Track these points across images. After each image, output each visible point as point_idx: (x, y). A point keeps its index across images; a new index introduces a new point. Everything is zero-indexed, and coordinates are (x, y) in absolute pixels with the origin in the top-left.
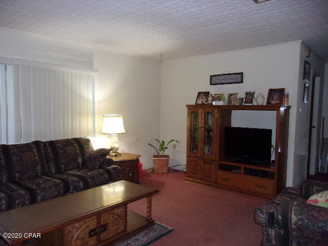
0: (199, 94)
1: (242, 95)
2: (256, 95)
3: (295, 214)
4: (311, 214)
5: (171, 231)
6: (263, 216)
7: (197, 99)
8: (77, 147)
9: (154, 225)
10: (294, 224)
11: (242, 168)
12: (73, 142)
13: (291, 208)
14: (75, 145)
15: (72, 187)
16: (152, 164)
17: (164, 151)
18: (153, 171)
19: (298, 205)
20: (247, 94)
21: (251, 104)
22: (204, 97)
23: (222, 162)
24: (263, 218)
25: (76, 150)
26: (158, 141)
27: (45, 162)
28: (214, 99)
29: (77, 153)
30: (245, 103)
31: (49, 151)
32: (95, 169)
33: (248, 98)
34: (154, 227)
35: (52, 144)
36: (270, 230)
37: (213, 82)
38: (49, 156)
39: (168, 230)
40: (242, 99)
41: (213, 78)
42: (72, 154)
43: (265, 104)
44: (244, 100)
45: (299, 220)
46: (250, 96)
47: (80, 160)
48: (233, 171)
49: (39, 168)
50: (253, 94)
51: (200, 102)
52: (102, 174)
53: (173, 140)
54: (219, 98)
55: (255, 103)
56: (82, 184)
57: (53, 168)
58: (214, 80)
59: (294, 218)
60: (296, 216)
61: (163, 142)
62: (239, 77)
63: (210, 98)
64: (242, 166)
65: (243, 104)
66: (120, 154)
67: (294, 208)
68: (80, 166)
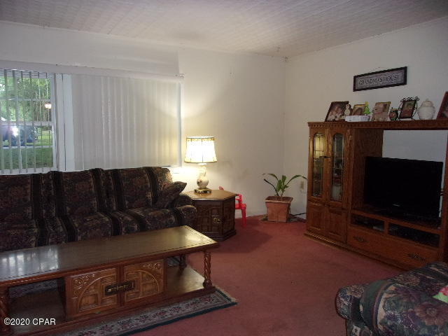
0: (333, 105)
1: (396, 105)
2: (419, 103)
3: (384, 307)
4: (411, 310)
5: (234, 304)
6: (346, 303)
7: (328, 114)
8: (147, 179)
9: (213, 292)
10: (380, 324)
11: (386, 225)
12: (144, 171)
13: (382, 294)
14: (146, 175)
15: (124, 229)
16: (266, 209)
17: (283, 191)
18: (266, 219)
19: (396, 292)
20: (404, 102)
21: (410, 119)
22: (340, 110)
23: (356, 212)
24: (345, 304)
25: (146, 182)
26: (274, 176)
27: (105, 195)
28: (353, 112)
29: (146, 186)
30: (401, 117)
31: (111, 182)
32: (163, 208)
33: (406, 108)
34: (212, 296)
35: (115, 173)
36: (355, 327)
37: (358, 86)
38: (111, 188)
39: (229, 302)
40: (396, 111)
41: (359, 80)
42: (140, 187)
43: (435, 118)
44: (399, 112)
45: (389, 317)
46: (410, 104)
47: (150, 195)
48: (375, 228)
49: (95, 202)
50: (415, 101)
51: (331, 118)
52: (168, 216)
53: (297, 176)
54: (360, 111)
55: (416, 117)
56: (136, 227)
57: (115, 204)
58: (360, 83)
59: (381, 313)
60: (386, 311)
61: (284, 178)
62: (400, 74)
63: (347, 111)
64: (387, 221)
65: (398, 119)
66: (210, 191)
67: (385, 296)
68: (151, 204)
